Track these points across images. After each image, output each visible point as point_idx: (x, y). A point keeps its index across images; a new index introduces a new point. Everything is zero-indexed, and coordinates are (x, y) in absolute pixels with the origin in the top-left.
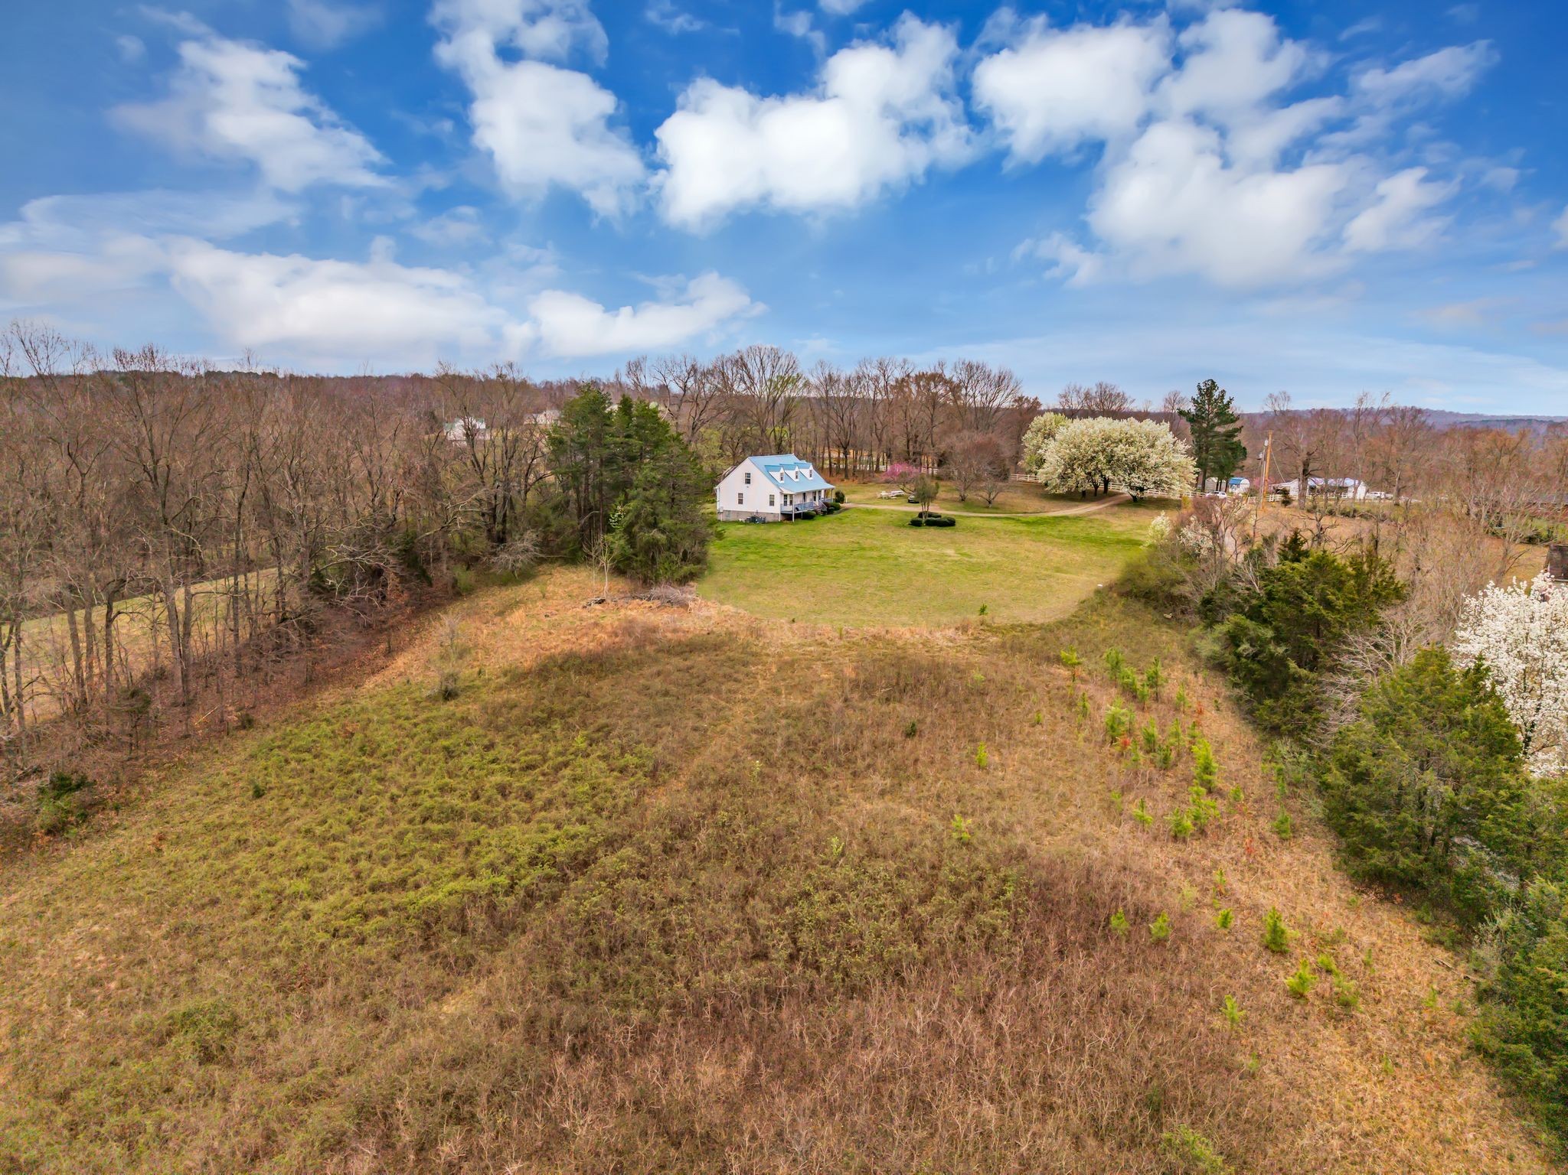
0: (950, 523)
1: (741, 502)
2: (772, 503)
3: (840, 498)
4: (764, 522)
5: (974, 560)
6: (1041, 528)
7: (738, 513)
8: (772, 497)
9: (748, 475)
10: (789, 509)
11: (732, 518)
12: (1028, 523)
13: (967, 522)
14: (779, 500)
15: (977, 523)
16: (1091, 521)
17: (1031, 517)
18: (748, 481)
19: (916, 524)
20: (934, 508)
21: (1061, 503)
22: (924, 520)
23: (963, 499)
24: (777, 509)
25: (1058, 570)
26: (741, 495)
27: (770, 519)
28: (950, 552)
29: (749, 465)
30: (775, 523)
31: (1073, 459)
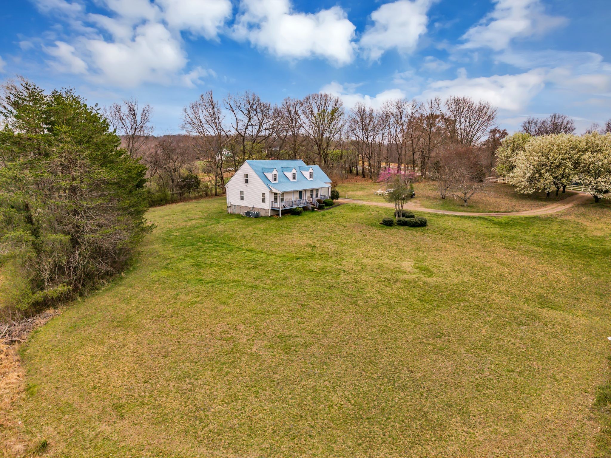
0: (422, 224)
1: (242, 198)
2: (264, 201)
3: (335, 195)
4: (257, 216)
5: (433, 280)
6: (513, 231)
7: (241, 207)
8: (263, 195)
9: (246, 176)
10: (279, 205)
11: (236, 212)
12: (500, 224)
13: (440, 221)
14: (269, 198)
15: (449, 223)
16: (563, 223)
17: (504, 217)
18: (247, 181)
19: (388, 223)
20: (409, 206)
21: (530, 203)
22: (396, 219)
23: (443, 198)
24: (267, 206)
25: (543, 301)
26: (242, 192)
27: (263, 214)
28: (408, 265)
29: (246, 168)
30: (266, 218)
31: (542, 165)
